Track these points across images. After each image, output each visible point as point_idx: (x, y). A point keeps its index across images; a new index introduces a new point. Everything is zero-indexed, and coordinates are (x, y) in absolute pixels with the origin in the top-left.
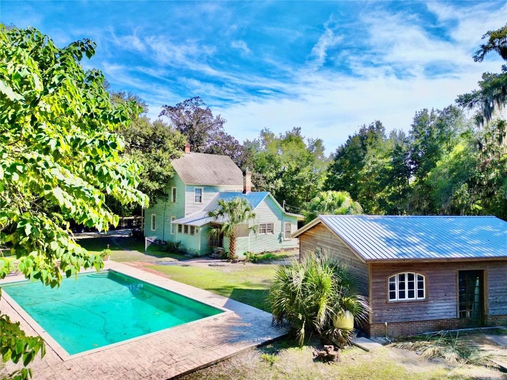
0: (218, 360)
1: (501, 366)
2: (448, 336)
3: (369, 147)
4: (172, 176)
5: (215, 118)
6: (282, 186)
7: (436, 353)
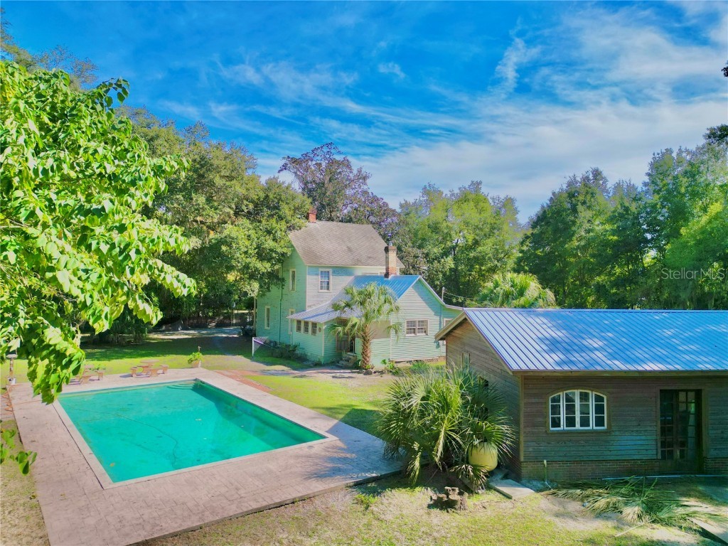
0: (295, 498)
1: (702, 529)
2: (640, 484)
3: (580, 208)
4: (289, 254)
5: (355, 172)
6: (453, 266)
7: (611, 505)
